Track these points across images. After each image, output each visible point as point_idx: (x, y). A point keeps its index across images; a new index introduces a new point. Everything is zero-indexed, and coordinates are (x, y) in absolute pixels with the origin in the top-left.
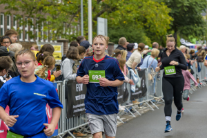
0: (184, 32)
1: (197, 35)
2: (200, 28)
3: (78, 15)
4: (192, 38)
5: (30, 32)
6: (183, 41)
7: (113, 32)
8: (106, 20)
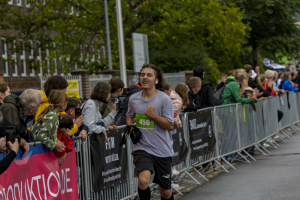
0: (269, 47)
1: (289, 51)
2: (292, 39)
3: (101, 31)
4: (280, 57)
6: (267, 62)
8: (146, 36)
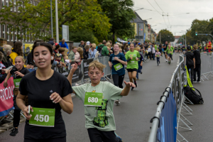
0: (119, 33)
1: (128, 35)
3: (49, 24)
4: (124, 37)
5: (18, 36)
6: (119, 39)
7: (73, 34)
8: (68, 26)
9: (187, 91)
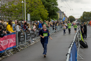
0: (52, 17)
2: (56, 16)
3: (22, 13)
4: (54, 19)
6: (52, 20)
8: (30, 14)
9: (81, 42)
